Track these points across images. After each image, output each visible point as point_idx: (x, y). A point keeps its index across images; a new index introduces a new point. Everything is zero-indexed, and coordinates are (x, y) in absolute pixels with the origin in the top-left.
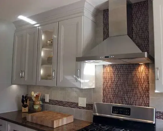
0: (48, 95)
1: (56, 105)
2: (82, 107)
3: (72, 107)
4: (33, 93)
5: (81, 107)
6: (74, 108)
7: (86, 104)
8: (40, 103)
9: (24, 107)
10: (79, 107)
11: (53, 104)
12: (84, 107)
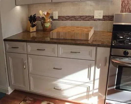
0: (57, 12)
1: (67, 20)
2: (98, 19)
3: (87, 20)
4: (41, 12)
5: (96, 19)
6: (88, 20)
7: (103, 16)
8: (51, 20)
9: (32, 27)
10: (95, 19)
11: (63, 20)
12: (100, 19)
